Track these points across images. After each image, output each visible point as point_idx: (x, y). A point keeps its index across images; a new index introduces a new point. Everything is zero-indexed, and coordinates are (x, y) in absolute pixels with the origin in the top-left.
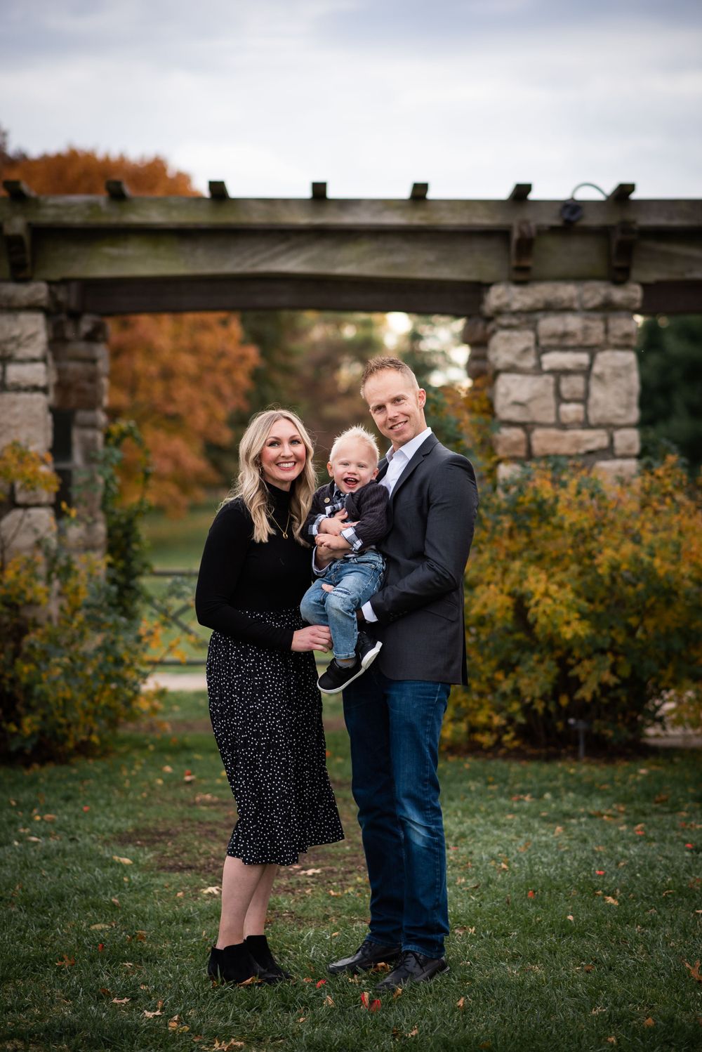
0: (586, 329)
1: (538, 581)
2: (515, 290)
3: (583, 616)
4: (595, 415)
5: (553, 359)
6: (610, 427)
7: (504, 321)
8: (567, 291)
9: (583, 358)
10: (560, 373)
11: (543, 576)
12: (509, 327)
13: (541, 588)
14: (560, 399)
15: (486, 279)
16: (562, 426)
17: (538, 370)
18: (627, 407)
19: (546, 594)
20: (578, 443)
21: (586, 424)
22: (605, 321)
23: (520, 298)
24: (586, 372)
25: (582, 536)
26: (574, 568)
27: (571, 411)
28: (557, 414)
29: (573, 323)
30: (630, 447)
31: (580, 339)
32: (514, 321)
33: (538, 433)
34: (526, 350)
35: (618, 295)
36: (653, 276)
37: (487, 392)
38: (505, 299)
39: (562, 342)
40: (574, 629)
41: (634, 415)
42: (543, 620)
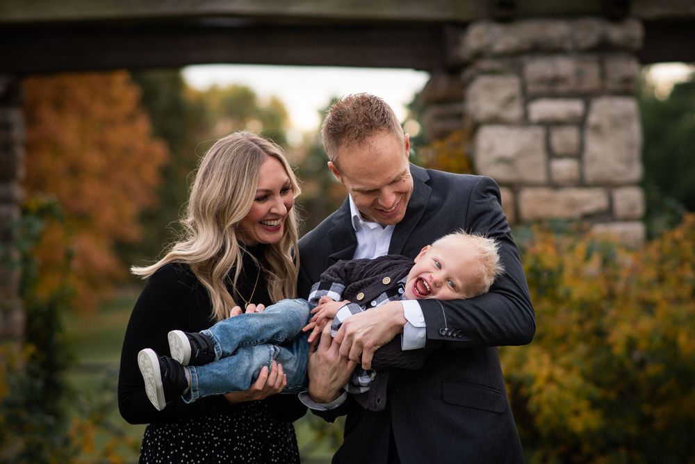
0: (579, 74)
1: (540, 364)
2: (497, 30)
3: (595, 404)
4: (592, 172)
5: (543, 109)
6: (609, 186)
7: (486, 64)
8: (557, 30)
9: (576, 107)
10: (550, 125)
11: (546, 358)
12: (492, 72)
13: (545, 372)
14: (551, 154)
15: (463, 16)
16: (553, 185)
17: (525, 121)
18: (628, 162)
19: (551, 379)
20: (572, 204)
21: (581, 183)
22: (601, 64)
23: (503, 38)
24: (580, 123)
25: (589, 309)
26: (582, 348)
27: (564, 168)
28: (549, 172)
29: (564, 66)
30: (632, 208)
31: (571, 85)
32: (496, 65)
33: (527, 195)
34: (510, 100)
35: (616, 33)
36: (654, 12)
37: (465, 149)
38: (486, 40)
39: (553, 89)
40: (584, 421)
41: (636, 172)
42: (547, 410)
